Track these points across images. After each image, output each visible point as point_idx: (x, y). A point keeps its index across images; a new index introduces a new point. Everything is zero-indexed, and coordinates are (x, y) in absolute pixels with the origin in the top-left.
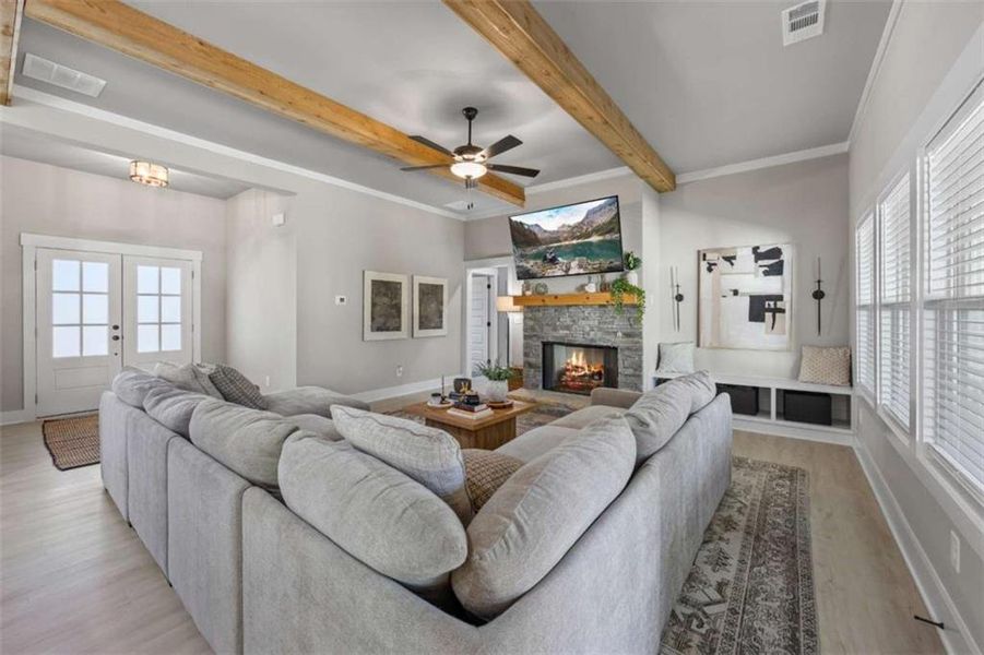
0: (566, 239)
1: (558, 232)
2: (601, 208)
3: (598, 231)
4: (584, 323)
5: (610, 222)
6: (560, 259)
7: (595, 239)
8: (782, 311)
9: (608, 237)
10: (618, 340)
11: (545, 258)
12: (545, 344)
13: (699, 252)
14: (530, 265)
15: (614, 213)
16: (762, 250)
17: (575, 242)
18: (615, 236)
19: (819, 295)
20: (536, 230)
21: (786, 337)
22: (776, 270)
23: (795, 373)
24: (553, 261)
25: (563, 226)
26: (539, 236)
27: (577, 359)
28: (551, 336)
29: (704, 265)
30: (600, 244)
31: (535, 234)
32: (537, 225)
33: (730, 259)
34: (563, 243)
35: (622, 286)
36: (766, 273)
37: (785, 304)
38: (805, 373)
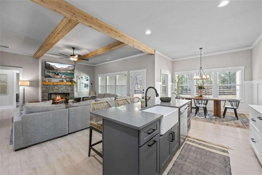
0: (62, 71)
1: (60, 68)
2: (71, 66)
3: (70, 70)
4: (61, 88)
5: (73, 69)
6: (60, 74)
7: (69, 72)
8: (88, 86)
9: (72, 72)
10: (70, 92)
11: (55, 74)
12: (49, 94)
13: (77, 76)
14: (50, 74)
15: (74, 68)
16: (86, 77)
17: (64, 71)
18: (73, 72)
19: (92, 84)
20: (54, 67)
21: (89, 90)
22: (87, 80)
23: (90, 94)
24: (58, 74)
25: (62, 68)
26: (55, 68)
27: (59, 97)
28: (51, 92)
29: (78, 78)
30: (70, 73)
31: (53, 67)
32: (54, 66)
33: (82, 78)
34: (61, 71)
35: (71, 81)
36: (87, 81)
37: (89, 85)
38: (91, 94)
